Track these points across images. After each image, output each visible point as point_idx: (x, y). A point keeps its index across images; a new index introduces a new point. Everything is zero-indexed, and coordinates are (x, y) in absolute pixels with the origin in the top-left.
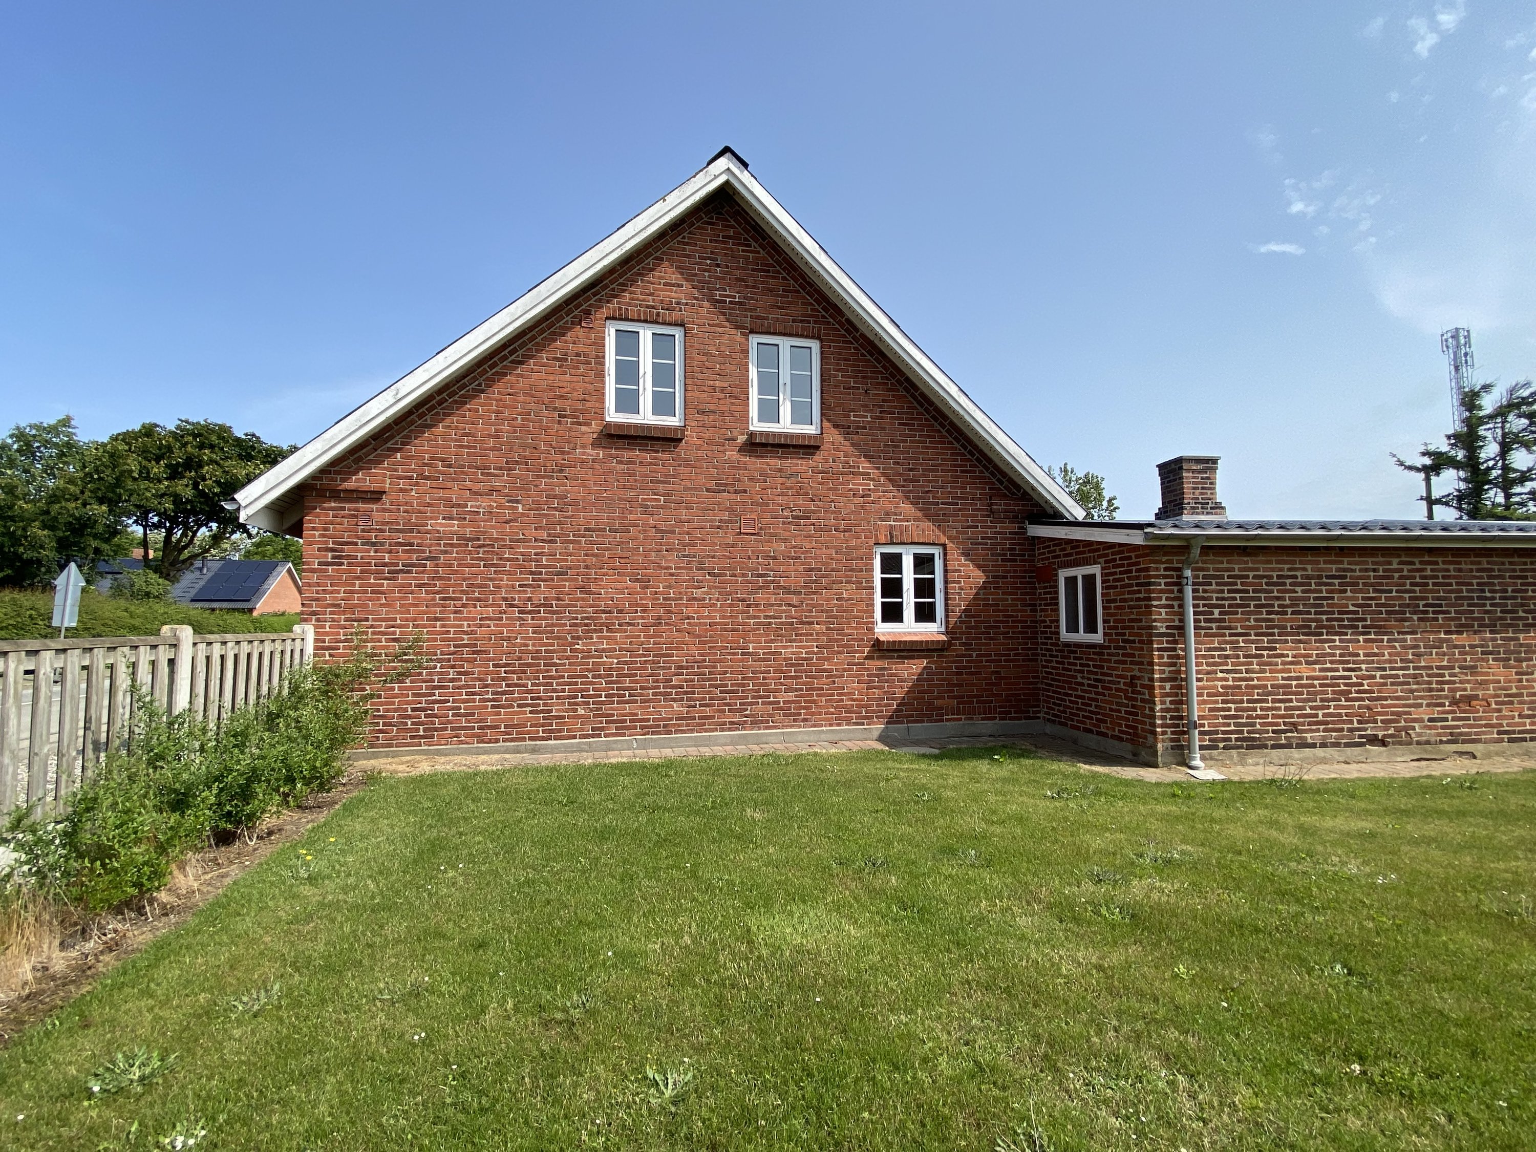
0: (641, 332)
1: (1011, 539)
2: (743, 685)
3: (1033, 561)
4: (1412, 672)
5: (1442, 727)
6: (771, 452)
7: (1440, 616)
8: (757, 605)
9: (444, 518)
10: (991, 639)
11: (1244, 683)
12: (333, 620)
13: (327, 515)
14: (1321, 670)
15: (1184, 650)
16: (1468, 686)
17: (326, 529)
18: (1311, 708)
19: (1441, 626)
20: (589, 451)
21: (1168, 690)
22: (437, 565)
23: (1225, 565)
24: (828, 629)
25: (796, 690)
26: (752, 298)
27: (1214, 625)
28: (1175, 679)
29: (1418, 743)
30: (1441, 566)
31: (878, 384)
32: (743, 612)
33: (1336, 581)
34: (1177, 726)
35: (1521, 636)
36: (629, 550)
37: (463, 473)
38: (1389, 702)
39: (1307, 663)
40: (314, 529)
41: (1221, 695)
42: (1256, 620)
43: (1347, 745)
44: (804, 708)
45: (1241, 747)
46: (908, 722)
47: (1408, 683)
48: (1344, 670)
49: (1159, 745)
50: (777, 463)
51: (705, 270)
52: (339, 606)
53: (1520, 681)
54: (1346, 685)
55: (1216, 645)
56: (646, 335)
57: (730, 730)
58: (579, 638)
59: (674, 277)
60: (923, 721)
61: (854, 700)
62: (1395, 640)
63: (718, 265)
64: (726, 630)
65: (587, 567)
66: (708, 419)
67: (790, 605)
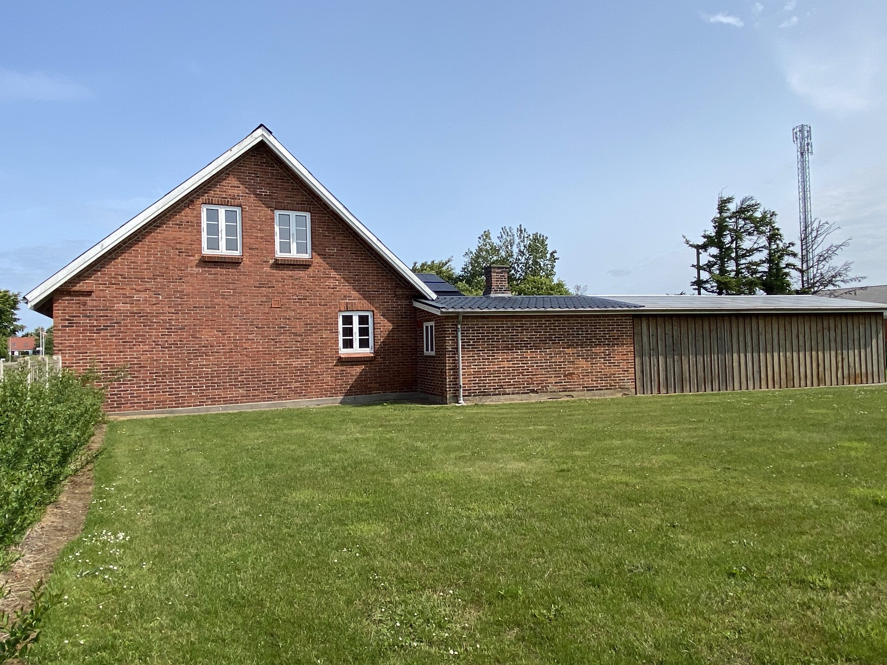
0: (219, 210)
1: (405, 308)
2: (274, 380)
3: (416, 318)
4: (548, 364)
5: (560, 386)
6: (287, 267)
7: (561, 342)
8: (280, 342)
9: (123, 303)
10: (395, 355)
11: (482, 370)
12: (70, 353)
13: (65, 303)
14: (512, 364)
15: (458, 357)
16: (571, 369)
17: (64, 310)
18: (508, 379)
19: (561, 346)
20: (195, 269)
21: (452, 374)
22: (120, 326)
23: (475, 323)
24: (316, 352)
25: (300, 381)
26: (276, 193)
27: (470, 347)
28: (454, 369)
29: (550, 392)
30: (562, 322)
31: (340, 234)
32: (274, 345)
33: (520, 329)
34: (455, 387)
35: (593, 349)
36: (216, 316)
37: (132, 281)
38: (539, 376)
39: (507, 361)
40: (58, 310)
41: (473, 375)
42: (487, 345)
43: (522, 393)
44: (304, 390)
45: (480, 395)
46: (355, 395)
47: (547, 369)
48: (522, 364)
49: (448, 396)
50: (290, 273)
51: (252, 179)
52: (73, 346)
53: (592, 367)
54: (522, 370)
55: (471, 355)
56: (222, 211)
57: (267, 401)
58: (192, 359)
59: (236, 183)
60: (362, 394)
61: (328, 385)
62: (542, 352)
63: (258, 177)
64: (265, 354)
65: (194, 325)
66: (254, 252)
67: (297, 341)
